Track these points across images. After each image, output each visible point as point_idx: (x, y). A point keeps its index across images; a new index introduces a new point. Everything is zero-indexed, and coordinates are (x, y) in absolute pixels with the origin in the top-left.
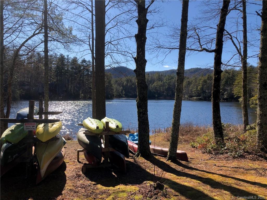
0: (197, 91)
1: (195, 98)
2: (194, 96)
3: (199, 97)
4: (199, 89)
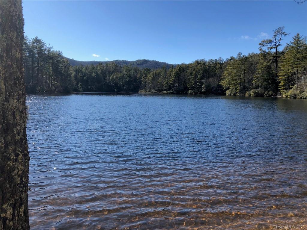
0: (168, 84)
1: (165, 92)
2: (165, 90)
3: (170, 92)
4: (171, 82)
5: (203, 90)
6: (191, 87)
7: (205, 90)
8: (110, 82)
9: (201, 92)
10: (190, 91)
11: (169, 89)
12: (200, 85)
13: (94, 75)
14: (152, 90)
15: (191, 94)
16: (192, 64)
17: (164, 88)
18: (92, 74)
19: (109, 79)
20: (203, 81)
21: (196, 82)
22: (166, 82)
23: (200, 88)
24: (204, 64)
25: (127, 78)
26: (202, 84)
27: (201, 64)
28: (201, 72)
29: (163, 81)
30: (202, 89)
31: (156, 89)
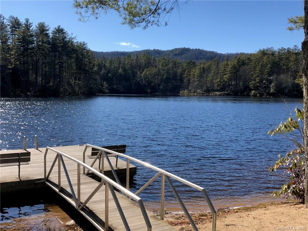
0: (222, 82)
1: (218, 93)
3: (224, 93)
4: (226, 80)
5: (272, 90)
6: (255, 87)
7: (275, 91)
8: (142, 80)
9: (269, 94)
10: (253, 92)
11: (222, 90)
12: (268, 84)
13: (120, 71)
14: (199, 91)
15: (255, 95)
16: (254, 54)
17: (216, 88)
18: (118, 69)
19: (141, 77)
20: (271, 78)
21: (262, 79)
22: (218, 80)
23: (268, 87)
24: (273, 54)
25: (164, 75)
26: (270, 82)
27: (267, 54)
28: (269, 66)
29: (215, 78)
30: (270, 89)
31: (204, 88)
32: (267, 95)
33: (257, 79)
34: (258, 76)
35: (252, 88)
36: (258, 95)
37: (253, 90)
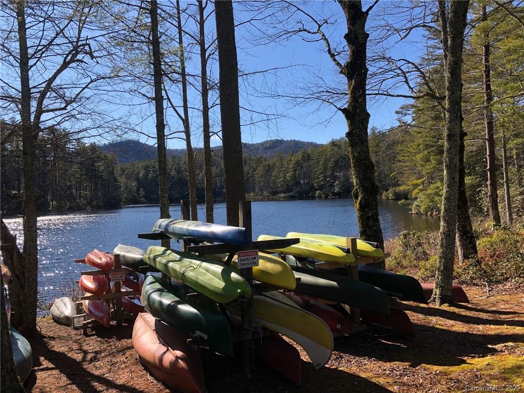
0: (285, 182)
1: (282, 195)
2: (281, 192)
3: (289, 194)
4: (289, 179)
5: (337, 190)
6: (319, 186)
7: (340, 189)
9: (334, 194)
10: (318, 192)
11: (286, 191)
12: (332, 182)
13: (173, 173)
14: (265, 193)
15: (320, 197)
17: (280, 189)
18: (171, 171)
21: (326, 176)
23: (332, 186)
28: (332, 160)
30: (335, 188)
31: (270, 190)
32: (332, 195)
33: (321, 176)
34: (321, 173)
35: (317, 188)
36: (323, 196)
37: (317, 190)
